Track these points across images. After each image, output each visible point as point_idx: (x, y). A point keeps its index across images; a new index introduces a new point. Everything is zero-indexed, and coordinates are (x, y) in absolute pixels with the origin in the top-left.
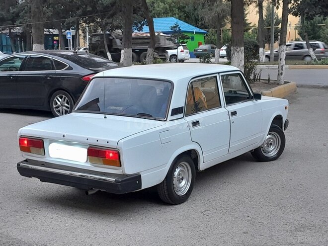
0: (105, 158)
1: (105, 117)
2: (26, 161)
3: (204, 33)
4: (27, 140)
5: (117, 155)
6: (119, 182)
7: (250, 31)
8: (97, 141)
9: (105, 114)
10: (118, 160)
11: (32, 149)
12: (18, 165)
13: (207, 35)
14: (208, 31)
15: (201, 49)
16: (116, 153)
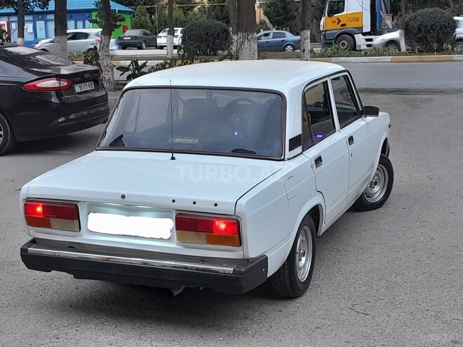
0: (212, 232)
1: (173, 158)
2: (34, 242)
3: (130, 13)
4: (43, 206)
5: (236, 227)
6: (241, 273)
7: (196, 9)
8: (194, 203)
9: (173, 152)
10: (237, 235)
11: (53, 221)
12: (22, 250)
13: (134, 16)
14: (135, 9)
15: (128, 37)
16: (234, 224)
